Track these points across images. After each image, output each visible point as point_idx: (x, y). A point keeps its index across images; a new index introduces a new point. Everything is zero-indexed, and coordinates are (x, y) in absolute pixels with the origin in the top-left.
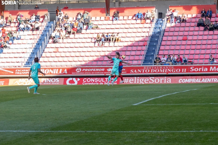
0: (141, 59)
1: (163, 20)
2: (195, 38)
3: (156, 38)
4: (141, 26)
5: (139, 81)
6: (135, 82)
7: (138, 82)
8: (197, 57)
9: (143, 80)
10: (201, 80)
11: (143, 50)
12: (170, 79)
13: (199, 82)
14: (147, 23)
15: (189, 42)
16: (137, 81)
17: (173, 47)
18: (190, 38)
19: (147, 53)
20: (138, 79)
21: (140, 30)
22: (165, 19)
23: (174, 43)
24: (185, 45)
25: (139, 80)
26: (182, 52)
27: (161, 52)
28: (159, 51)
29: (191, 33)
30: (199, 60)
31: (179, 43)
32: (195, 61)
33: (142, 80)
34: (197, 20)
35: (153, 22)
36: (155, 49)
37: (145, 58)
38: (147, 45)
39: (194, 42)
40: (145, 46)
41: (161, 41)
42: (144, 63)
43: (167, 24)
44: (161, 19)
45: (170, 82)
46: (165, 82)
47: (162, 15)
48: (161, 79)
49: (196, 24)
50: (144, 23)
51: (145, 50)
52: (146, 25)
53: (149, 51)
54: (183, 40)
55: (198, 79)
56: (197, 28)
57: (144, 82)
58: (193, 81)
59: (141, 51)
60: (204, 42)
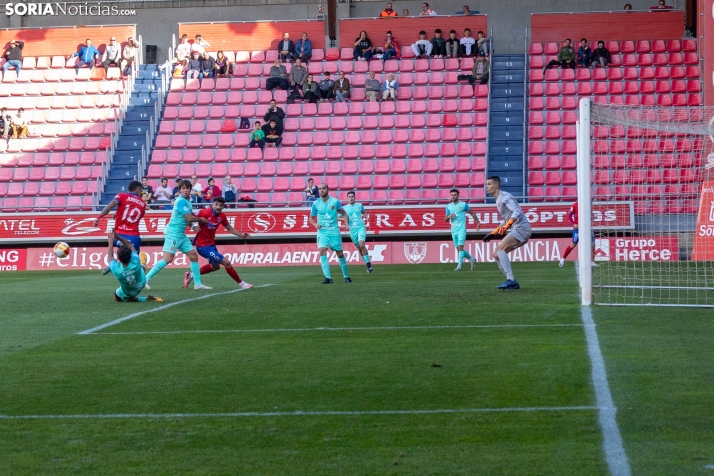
0: (93, 191)
1: (161, 67)
3: (141, 125)
4: (93, 86)
5: (87, 261)
6: (75, 264)
7: (83, 264)
8: (267, 183)
9: (99, 256)
10: (281, 257)
11: (100, 164)
13: (275, 261)
14: (111, 79)
15: (242, 139)
16: (80, 262)
17: (191, 155)
19: (110, 172)
20: (84, 255)
21: (88, 100)
22: (167, 66)
23: (194, 140)
24: (229, 147)
25: (87, 258)
26: (220, 169)
27: (154, 170)
28: (147, 167)
29: (247, 110)
30: (272, 194)
31: (210, 140)
32: (262, 198)
33: (95, 258)
34: (267, 68)
35: (130, 74)
36: (136, 160)
37: (105, 187)
38: (110, 149)
40: (104, 149)
41: (156, 135)
42: (100, 203)
43: (174, 81)
44: (153, 66)
45: (184, 263)
47: (158, 53)
48: (156, 254)
49: (264, 81)
50: (100, 77)
51: (105, 163)
52: (106, 85)
53: (116, 166)
54: (224, 131)
55: (270, 254)
56: (265, 95)
57: (101, 262)
58: (256, 259)
59: (93, 167)
60: (289, 138)
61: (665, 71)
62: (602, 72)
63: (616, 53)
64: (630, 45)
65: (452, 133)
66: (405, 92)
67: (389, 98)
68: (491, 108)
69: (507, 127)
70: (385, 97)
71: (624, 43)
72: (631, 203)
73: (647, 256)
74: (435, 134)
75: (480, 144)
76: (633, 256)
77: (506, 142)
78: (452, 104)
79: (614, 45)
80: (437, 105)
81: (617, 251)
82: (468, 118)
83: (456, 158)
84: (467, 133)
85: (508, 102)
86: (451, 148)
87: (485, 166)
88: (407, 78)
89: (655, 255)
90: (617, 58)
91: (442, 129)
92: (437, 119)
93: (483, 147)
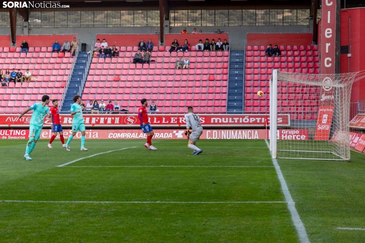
2: (130, 78)
3: (79, 78)
4: (58, 60)
8: (133, 104)
10: (138, 135)
11: (61, 94)
12: (97, 133)
13: (136, 137)
14: (67, 57)
15: (122, 84)
17: (100, 90)
18: (122, 78)
19: (65, 97)
21: (56, 66)
23: (102, 84)
24: (117, 87)
26: (112, 97)
27: (85, 97)
28: (82, 95)
29: (124, 72)
30: (135, 108)
31: (108, 84)
32: (130, 110)
34: (134, 54)
35: (75, 55)
36: (77, 92)
37: (63, 104)
38: (66, 87)
39: (128, 84)
40: (63, 87)
41: (85, 82)
42: (61, 110)
43: (94, 59)
44: (84, 52)
45: (97, 137)
46: (90, 137)
47: (87, 47)
49: (132, 60)
50: (62, 56)
51: (63, 94)
52: (65, 60)
53: (68, 95)
54: (115, 81)
55: (134, 134)
56: (133, 66)
58: (128, 136)
59: (58, 95)
60: (142, 84)
61: (304, 59)
62: (277, 59)
63: (283, 51)
64: (289, 47)
65: (212, 83)
66: (192, 65)
67: (185, 68)
68: (229, 73)
69: (236, 81)
70: (184, 67)
71: (286, 47)
72: (289, 115)
73: (295, 137)
74: (205, 84)
75: (224, 88)
76: (289, 137)
77: (236, 88)
78: (212, 71)
79: (282, 47)
80: (205, 71)
81: (283, 135)
82: (219, 77)
83: (214, 94)
84: (218, 83)
85: (237, 71)
86: (211, 90)
87: (227, 98)
88: (193, 59)
89: (299, 137)
90: (283, 53)
91: (208, 82)
92: (206, 77)
93: (225, 90)
